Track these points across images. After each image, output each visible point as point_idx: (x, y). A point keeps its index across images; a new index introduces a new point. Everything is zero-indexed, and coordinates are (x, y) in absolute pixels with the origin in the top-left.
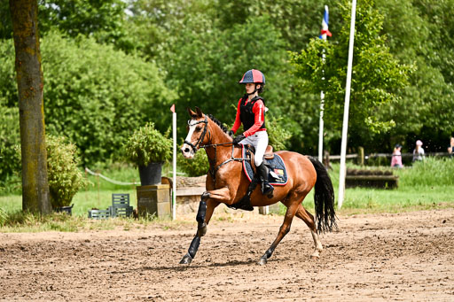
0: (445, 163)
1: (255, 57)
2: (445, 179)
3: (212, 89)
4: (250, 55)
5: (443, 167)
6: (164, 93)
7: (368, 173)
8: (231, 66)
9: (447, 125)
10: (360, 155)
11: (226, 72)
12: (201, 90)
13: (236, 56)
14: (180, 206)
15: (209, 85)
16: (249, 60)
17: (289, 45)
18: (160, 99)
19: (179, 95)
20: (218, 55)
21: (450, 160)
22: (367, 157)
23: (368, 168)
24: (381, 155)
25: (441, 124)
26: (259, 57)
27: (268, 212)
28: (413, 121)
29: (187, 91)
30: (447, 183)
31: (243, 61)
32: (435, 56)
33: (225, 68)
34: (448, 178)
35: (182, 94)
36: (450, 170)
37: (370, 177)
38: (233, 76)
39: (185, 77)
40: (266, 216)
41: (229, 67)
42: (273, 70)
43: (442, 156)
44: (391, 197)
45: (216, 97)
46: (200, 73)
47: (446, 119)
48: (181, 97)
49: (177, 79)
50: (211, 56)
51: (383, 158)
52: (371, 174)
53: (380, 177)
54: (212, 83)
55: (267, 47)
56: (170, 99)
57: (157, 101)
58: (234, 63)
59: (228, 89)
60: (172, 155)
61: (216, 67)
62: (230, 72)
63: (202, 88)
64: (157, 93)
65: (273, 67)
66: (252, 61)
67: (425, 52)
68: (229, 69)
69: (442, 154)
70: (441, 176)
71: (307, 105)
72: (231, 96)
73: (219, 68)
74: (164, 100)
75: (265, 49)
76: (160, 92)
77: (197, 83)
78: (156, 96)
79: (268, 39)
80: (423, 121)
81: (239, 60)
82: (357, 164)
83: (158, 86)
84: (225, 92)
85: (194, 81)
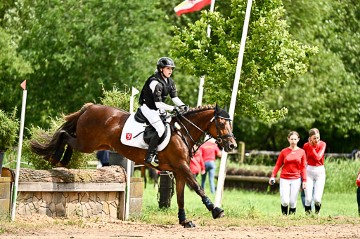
0: (340, 166)
1: (125, 28)
2: (339, 185)
3: (73, 63)
4: (121, 26)
5: (337, 170)
6: (15, 65)
7: (248, 174)
8: (98, 37)
9: (343, 121)
10: (241, 152)
11: (90, 45)
12: (59, 64)
13: (104, 27)
14: (22, 204)
15: (69, 58)
16: (119, 32)
17: (167, 17)
18: (10, 71)
19: (33, 68)
20: (83, 26)
21: (346, 163)
22: (247, 154)
23: (248, 168)
24: (264, 153)
25: (337, 120)
26: (130, 30)
27: (127, 218)
28: (304, 115)
29: (43, 64)
30: (340, 190)
31: (111, 32)
32: (336, 40)
33: (90, 40)
34: (341, 184)
35: (38, 67)
36: (344, 175)
37: (250, 178)
38: (98, 50)
39: (43, 48)
40: (126, 222)
41: (95, 39)
42: (146, 46)
43: (336, 158)
44: (273, 202)
45: (77, 73)
46: (61, 44)
47: (343, 114)
48: (35, 71)
49: (33, 49)
50: (76, 26)
51: (266, 156)
52: (252, 175)
53: (262, 178)
54: (74, 56)
55: (141, 18)
56: (22, 72)
57: (7, 74)
58: (101, 35)
59: (92, 64)
60: (17, 140)
61: (80, 39)
62: (96, 45)
63: (61, 61)
64: (7, 64)
65: (145, 42)
66: (122, 34)
67: (325, 34)
68: (95, 41)
69: (336, 155)
70: (333, 181)
71: (182, 89)
72: (95, 73)
73: (83, 40)
74: (15, 72)
75: (138, 19)
76: (11, 63)
77: (55, 56)
78: (6, 68)
79: (142, 9)
80: (317, 116)
81: (108, 32)
82: (236, 162)
83: (10, 57)
84: (88, 68)
85: (53, 53)
